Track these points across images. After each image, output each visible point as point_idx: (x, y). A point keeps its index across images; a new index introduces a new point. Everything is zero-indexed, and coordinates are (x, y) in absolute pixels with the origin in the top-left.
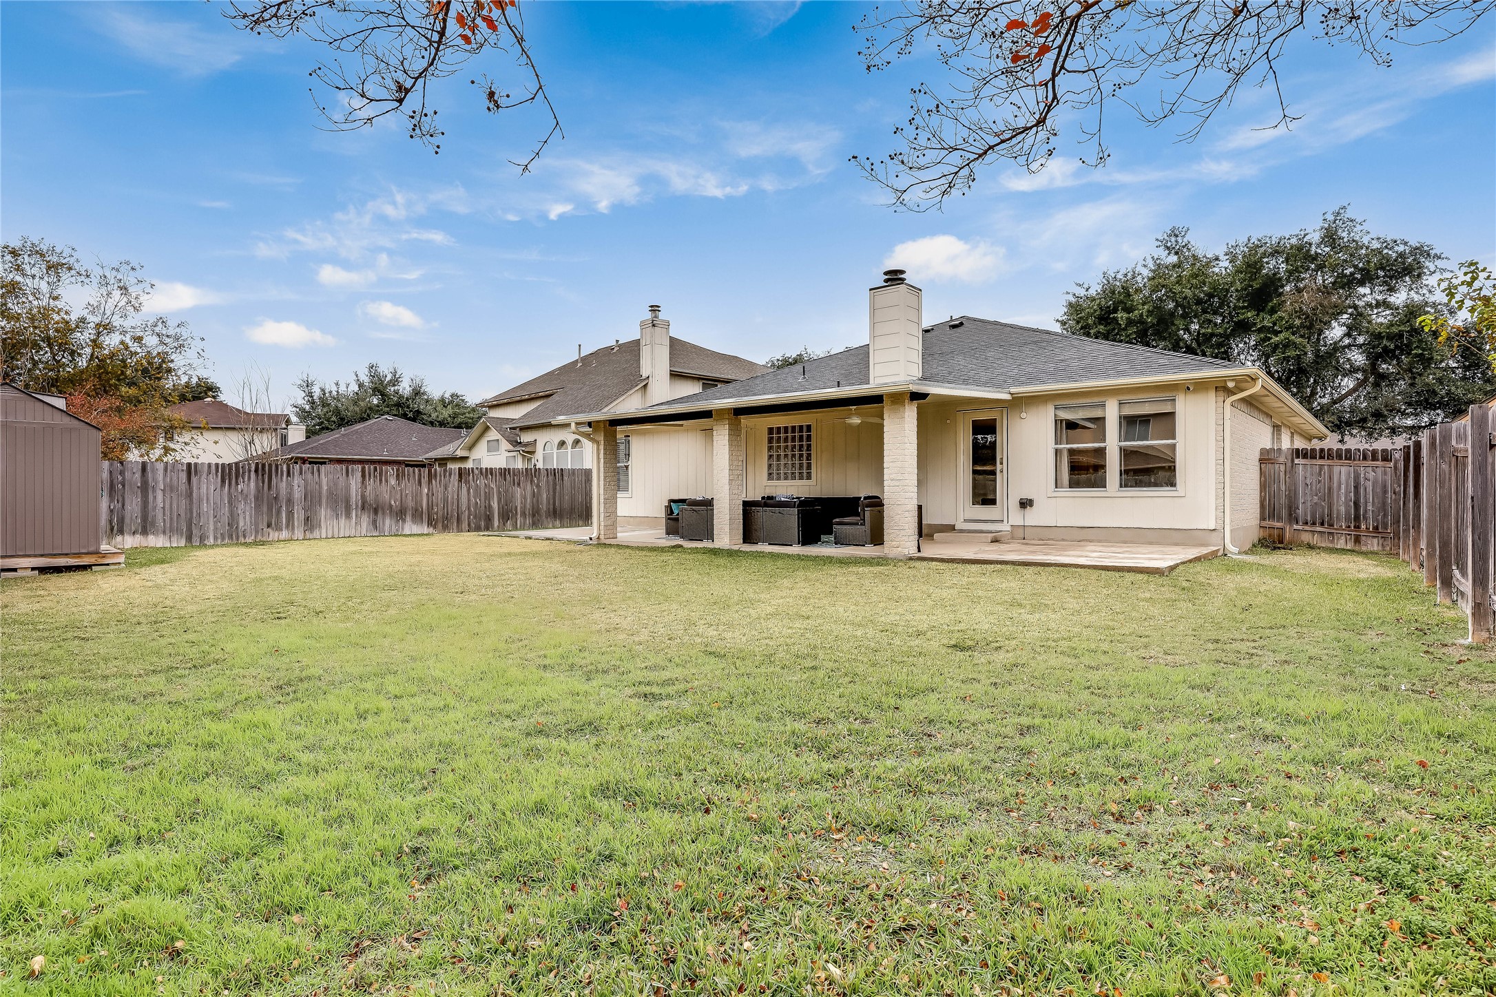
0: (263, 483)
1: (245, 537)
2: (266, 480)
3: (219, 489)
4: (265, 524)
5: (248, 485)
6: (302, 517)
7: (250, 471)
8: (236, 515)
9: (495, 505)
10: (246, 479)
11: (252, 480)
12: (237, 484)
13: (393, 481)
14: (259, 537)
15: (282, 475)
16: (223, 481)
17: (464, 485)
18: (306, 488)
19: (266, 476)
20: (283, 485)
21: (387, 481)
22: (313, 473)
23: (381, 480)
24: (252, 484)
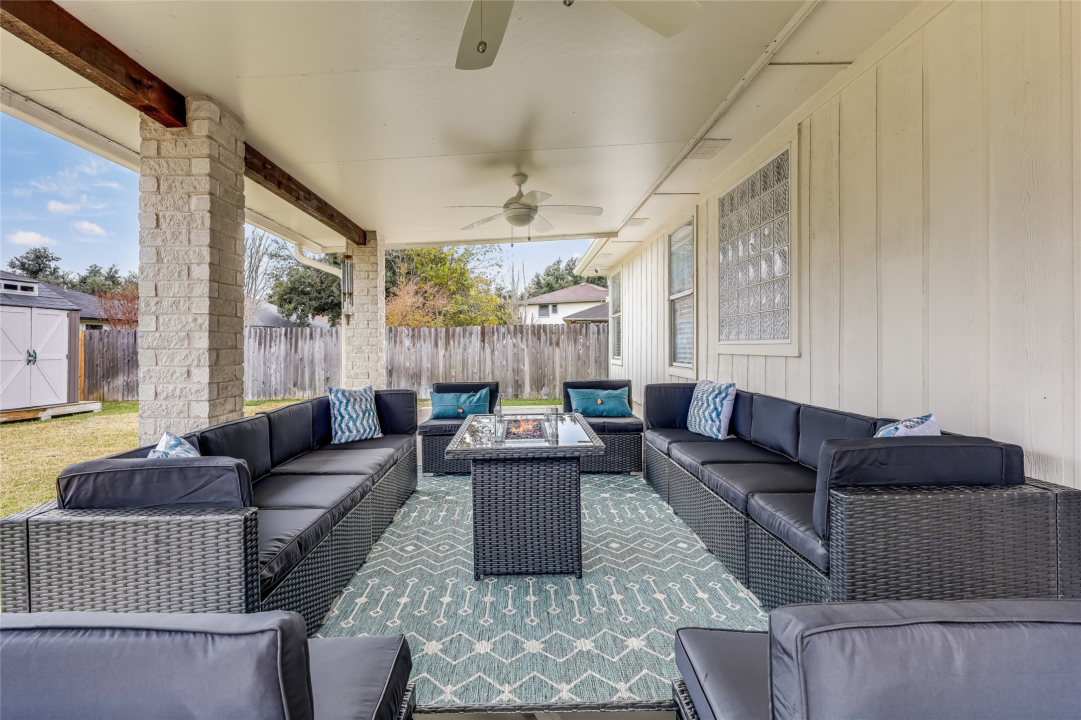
0: (291, 345)
1: (276, 395)
2: (293, 343)
3: (256, 352)
4: (292, 383)
5: (279, 348)
6: (323, 378)
7: (281, 335)
8: (269, 375)
9: (526, 368)
10: (278, 343)
11: (282, 343)
12: (271, 347)
13: (407, 342)
14: (287, 396)
15: (306, 338)
16: (260, 344)
17: (487, 345)
18: (325, 350)
19: (294, 339)
20: (307, 348)
21: (401, 342)
22: (332, 335)
23: (395, 342)
24: (283, 347)
